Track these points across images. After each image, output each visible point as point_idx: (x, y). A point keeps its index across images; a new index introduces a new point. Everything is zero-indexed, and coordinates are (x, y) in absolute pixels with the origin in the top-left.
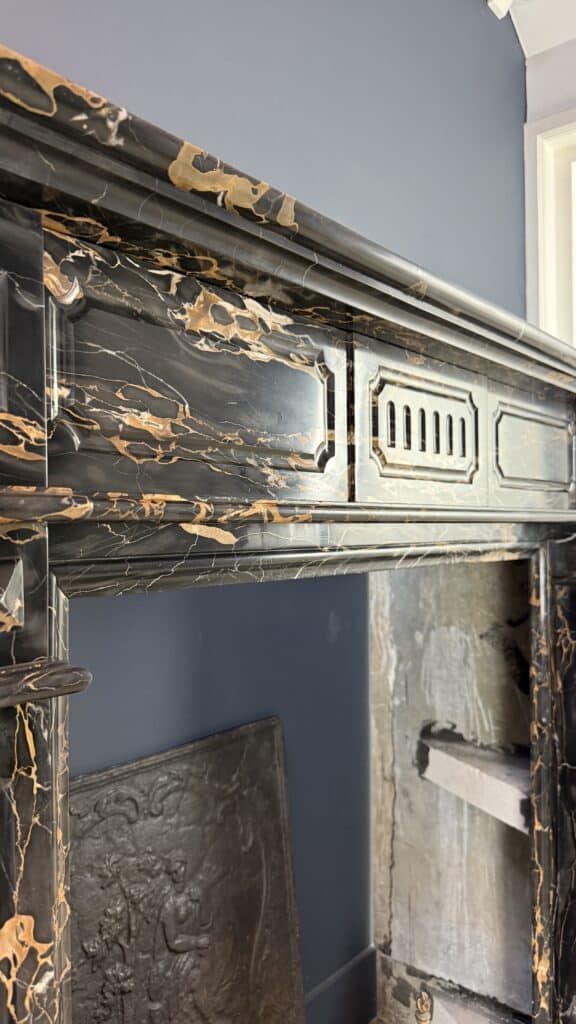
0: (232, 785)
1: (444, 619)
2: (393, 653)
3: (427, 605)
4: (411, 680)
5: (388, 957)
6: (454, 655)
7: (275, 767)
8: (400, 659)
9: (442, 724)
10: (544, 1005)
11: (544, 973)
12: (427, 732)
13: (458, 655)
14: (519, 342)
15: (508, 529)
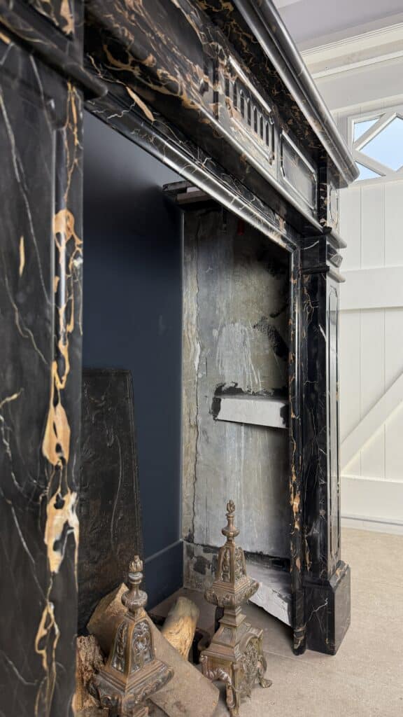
0: (101, 401)
1: (232, 319)
2: (198, 346)
3: (221, 312)
4: (209, 361)
6: (237, 341)
7: (127, 399)
8: (202, 349)
9: (229, 384)
10: (297, 526)
11: (297, 506)
12: (220, 392)
13: (239, 340)
14: (299, 78)
15: (282, 223)
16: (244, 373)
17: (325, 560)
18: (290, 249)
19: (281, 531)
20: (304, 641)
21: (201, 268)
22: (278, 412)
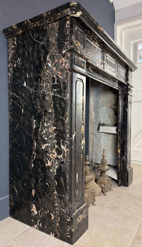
1: (103, 106)
2: (94, 113)
3: (100, 104)
4: (97, 117)
5: (92, 163)
8: (95, 114)
9: (102, 123)
10: (119, 157)
11: (119, 152)
12: (100, 125)
13: (105, 112)
14: (122, 54)
15: (117, 84)
16: (106, 120)
17: (126, 165)
18: (119, 90)
19: (115, 159)
20: (121, 183)
21: (95, 92)
22: (115, 130)
